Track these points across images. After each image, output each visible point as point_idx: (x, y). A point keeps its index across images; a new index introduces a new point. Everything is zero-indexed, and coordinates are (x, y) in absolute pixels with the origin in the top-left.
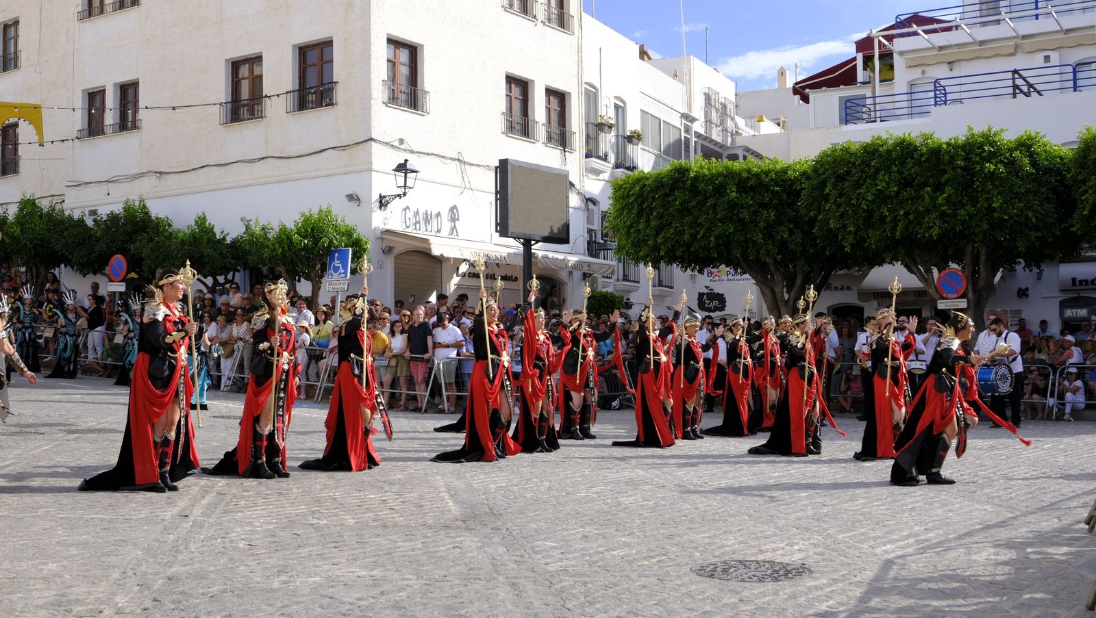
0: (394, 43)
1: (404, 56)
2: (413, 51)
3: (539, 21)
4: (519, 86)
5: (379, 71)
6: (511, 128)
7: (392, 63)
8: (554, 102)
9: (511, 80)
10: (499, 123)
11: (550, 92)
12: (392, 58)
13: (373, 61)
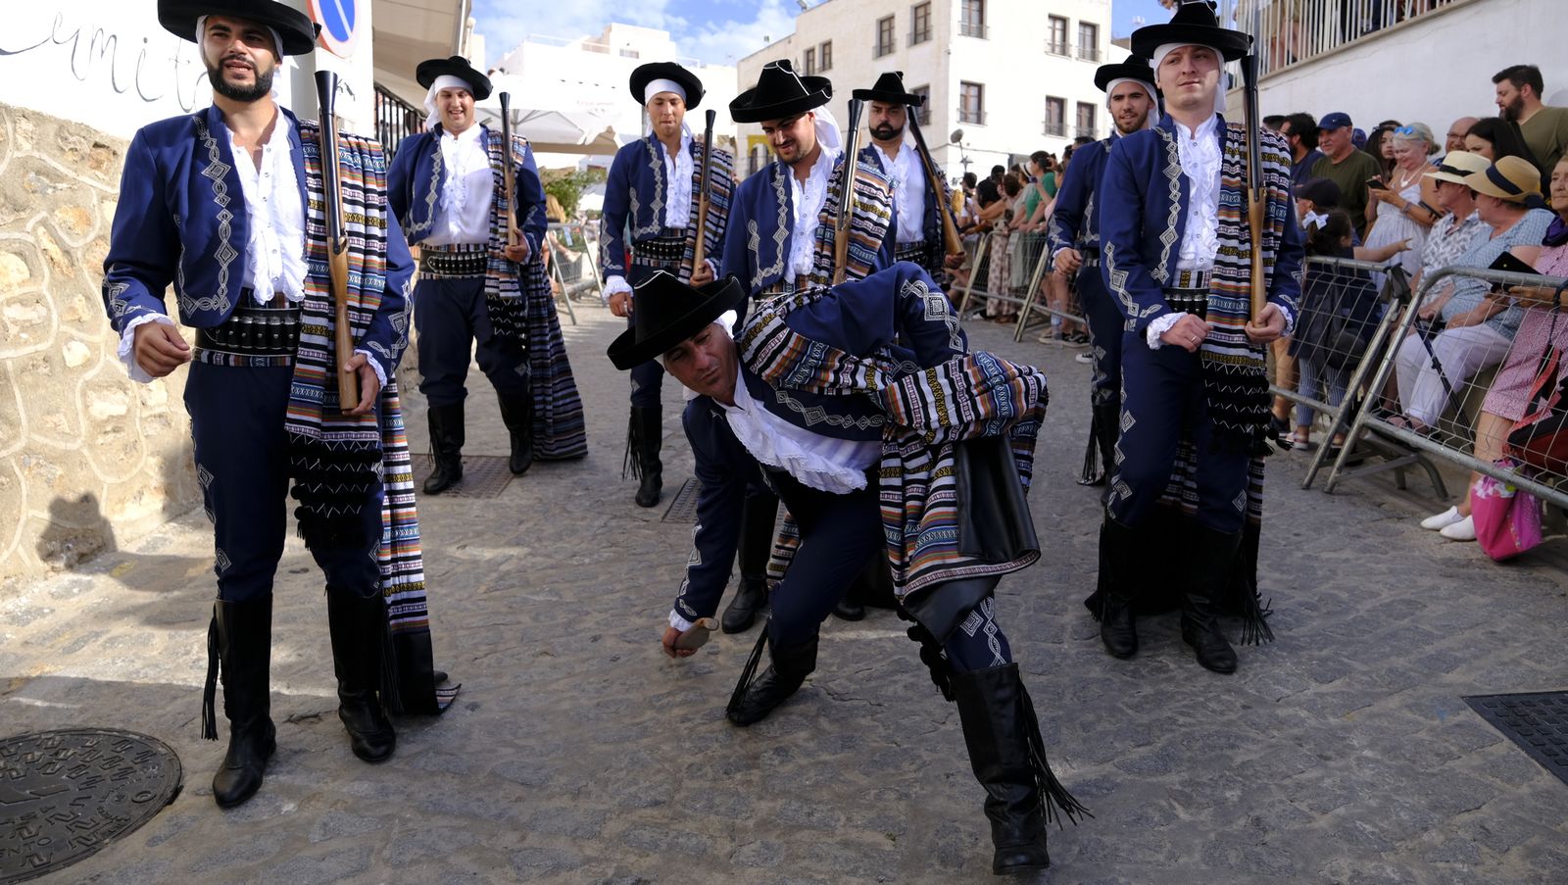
0: (966, 84)
1: (973, 91)
2: (980, 87)
3: (1073, 59)
4: (1057, 104)
5: (954, 102)
6: (1049, 131)
7: (964, 98)
8: (1085, 112)
9: (1049, 99)
10: (1042, 128)
11: (1080, 105)
12: (964, 93)
13: (951, 98)
